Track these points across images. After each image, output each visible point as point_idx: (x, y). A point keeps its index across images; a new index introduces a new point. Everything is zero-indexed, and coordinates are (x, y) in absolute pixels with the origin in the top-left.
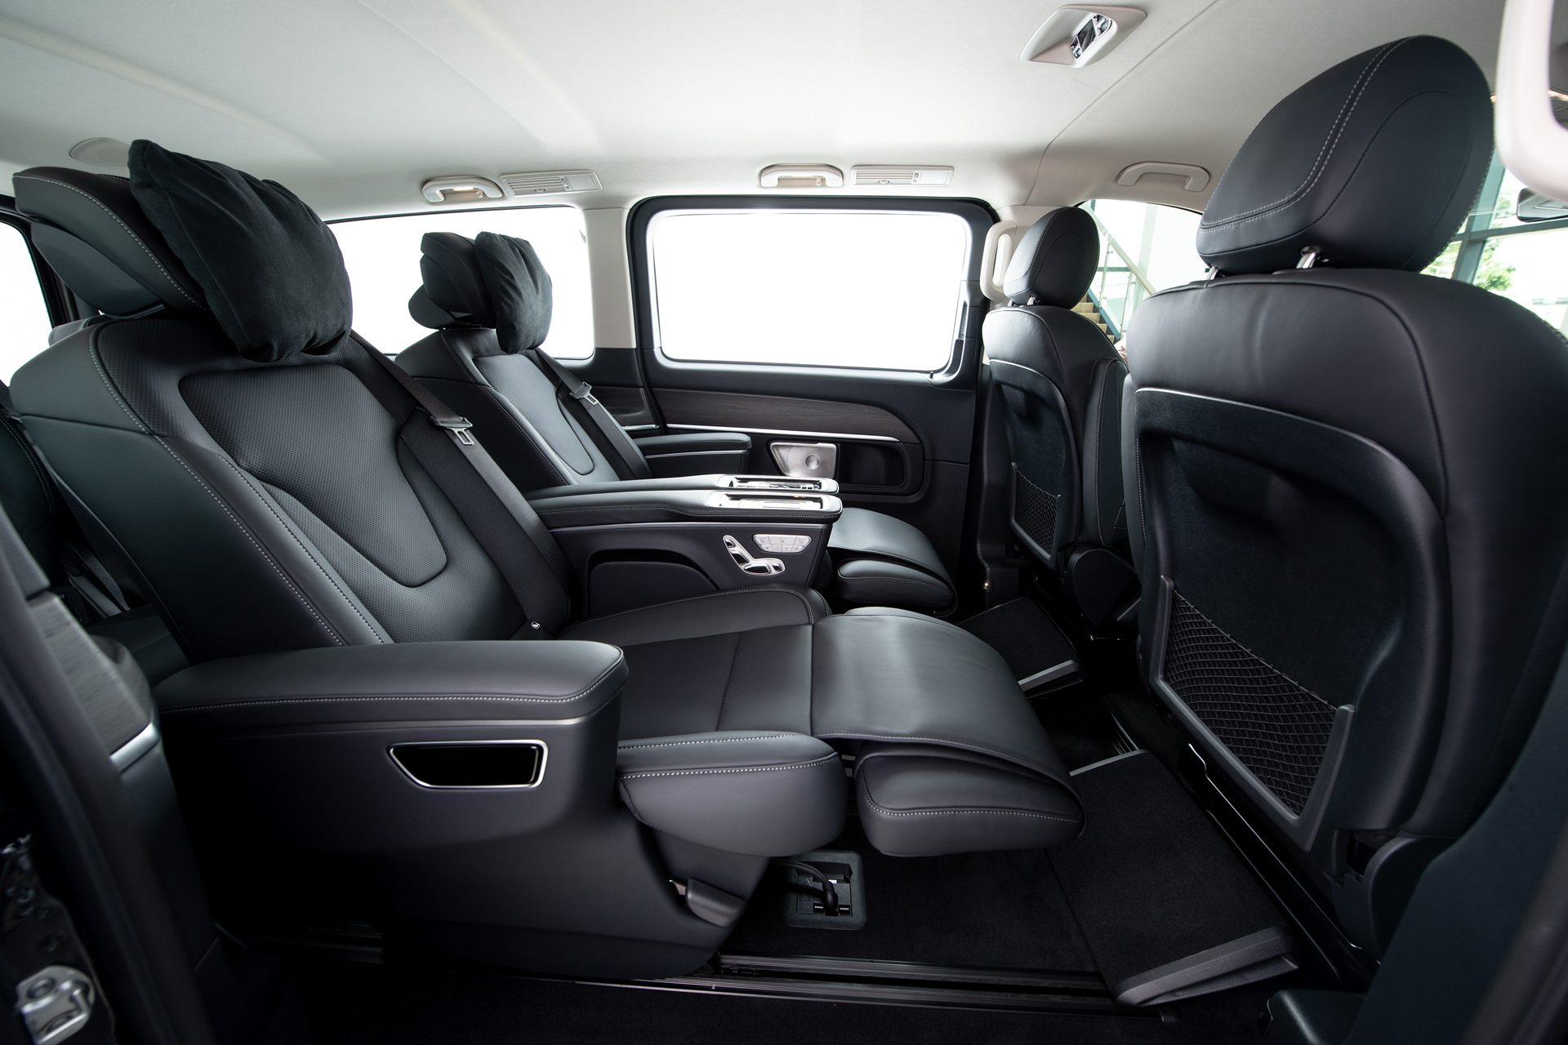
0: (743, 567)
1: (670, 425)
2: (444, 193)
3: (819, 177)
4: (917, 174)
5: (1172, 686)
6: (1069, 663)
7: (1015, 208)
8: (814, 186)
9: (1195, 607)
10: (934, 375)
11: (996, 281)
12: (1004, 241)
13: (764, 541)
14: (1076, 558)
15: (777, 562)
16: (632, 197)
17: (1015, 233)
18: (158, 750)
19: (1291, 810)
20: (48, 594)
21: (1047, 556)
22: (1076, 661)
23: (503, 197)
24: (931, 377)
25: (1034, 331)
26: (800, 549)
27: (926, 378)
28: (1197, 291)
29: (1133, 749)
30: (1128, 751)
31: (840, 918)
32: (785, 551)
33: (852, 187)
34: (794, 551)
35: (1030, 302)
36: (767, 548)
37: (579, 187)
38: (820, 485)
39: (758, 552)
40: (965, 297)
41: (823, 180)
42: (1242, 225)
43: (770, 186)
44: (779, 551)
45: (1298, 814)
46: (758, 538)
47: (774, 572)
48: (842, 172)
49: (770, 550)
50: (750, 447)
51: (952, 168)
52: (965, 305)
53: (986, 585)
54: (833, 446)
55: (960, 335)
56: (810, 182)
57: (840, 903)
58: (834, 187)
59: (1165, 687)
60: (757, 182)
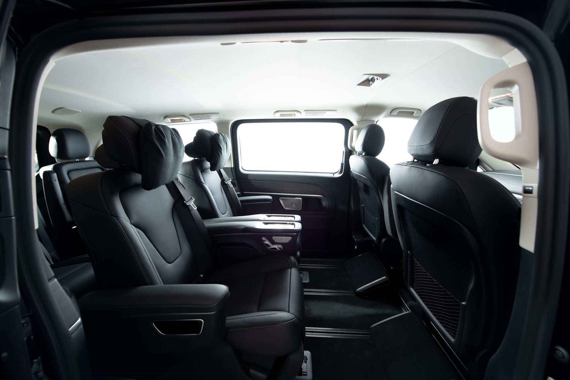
0: (268, 248)
1: (244, 192)
2: (171, 120)
3: (293, 114)
4: (325, 112)
5: (415, 290)
6: (384, 277)
7: (358, 122)
8: (292, 116)
9: (419, 263)
10: (335, 174)
11: (353, 145)
12: (355, 132)
13: (276, 239)
14: (384, 240)
15: (280, 246)
16: (232, 120)
17: (359, 130)
18: (81, 326)
19: (452, 337)
20: (54, 278)
21: (375, 239)
22: (387, 276)
23: (190, 121)
24: (334, 175)
25: (364, 165)
26: (288, 241)
27: (331, 175)
28: (407, 167)
29: (408, 310)
30: (407, 311)
31: (303, 377)
32: (283, 242)
33: (304, 116)
34: (286, 242)
35: (364, 154)
36: (277, 241)
37: (215, 117)
38: (295, 217)
39: (273, 243)
40: (343, 149)
41: (295, 114)
42: (417, 148)
43: (278, 116)
44: (281, 242)
45: (454, 339)
46: (274, 238)
47: (279, 249)
48: (301, 112)
49: (278, 242)
50: (272, 200)
51: (336, 110)
52: (344, 152)
53: (356, 247)
54: (301, 199)
55: (343, 161)
56: (291, 115)
57: (303, 371)
58: (298, 116)
59: (413, 290)
60: (273, 115)
